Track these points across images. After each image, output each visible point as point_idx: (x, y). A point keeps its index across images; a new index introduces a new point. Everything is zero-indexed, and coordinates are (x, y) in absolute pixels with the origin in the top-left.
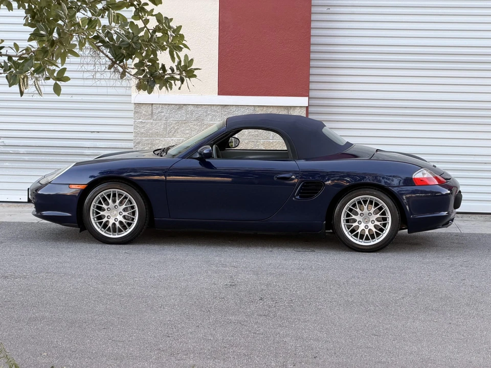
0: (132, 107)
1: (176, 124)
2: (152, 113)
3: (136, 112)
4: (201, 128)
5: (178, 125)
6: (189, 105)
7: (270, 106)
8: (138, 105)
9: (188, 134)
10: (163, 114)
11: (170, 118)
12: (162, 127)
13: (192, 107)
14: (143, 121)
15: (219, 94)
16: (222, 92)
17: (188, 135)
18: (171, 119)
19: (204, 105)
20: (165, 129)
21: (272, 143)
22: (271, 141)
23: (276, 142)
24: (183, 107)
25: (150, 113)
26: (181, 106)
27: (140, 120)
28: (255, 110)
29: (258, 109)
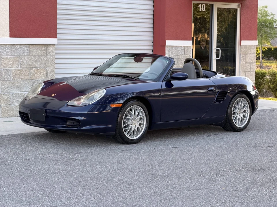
7: (37, 45)
15: (10, 37)
16: (12, 35)
19: (2, 44)
21: (39, 70)
22: (38, 68)
23: (40, 69)
28: (29, 47)
29: (31, 47)
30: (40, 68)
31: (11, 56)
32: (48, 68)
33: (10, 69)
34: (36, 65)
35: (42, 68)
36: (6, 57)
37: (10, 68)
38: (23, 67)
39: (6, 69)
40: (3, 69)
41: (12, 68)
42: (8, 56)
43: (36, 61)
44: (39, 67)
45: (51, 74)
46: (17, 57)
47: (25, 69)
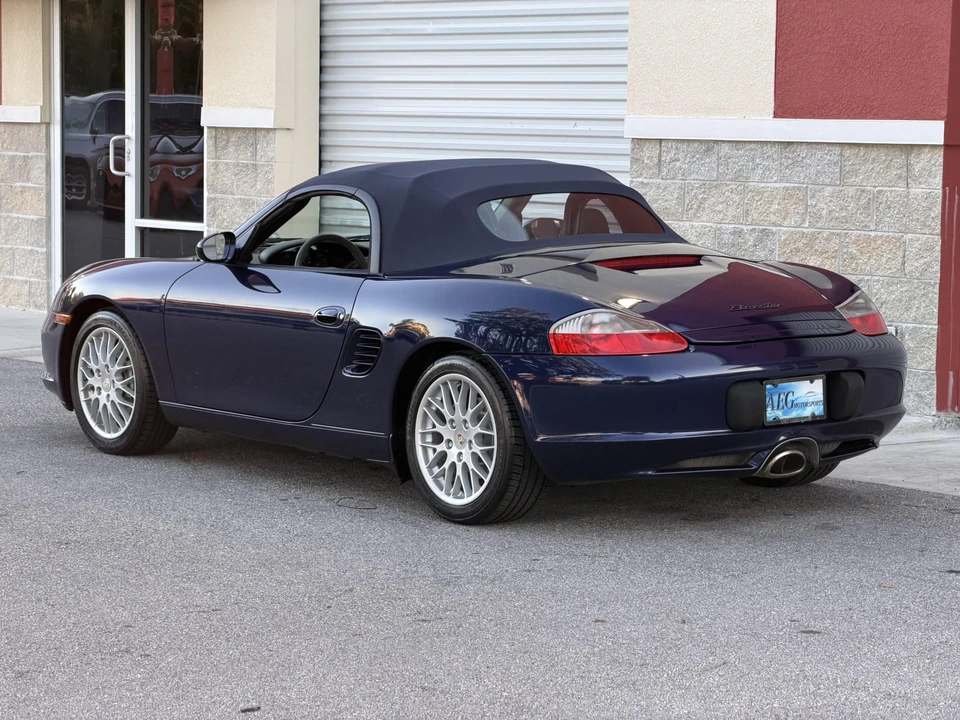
0: (627, 146)
1: (699, 188)
2: (660, 160)
3: (634, 161)
4: (744, 198)
5: (704, 192)
6: (723, 142)
7: (873, 145)
8: (638, 142)
9: (720, 212)
10: (678, 164)
11: (690, 174)
12: (676, 195)
13: (726, 149)
14: (645, 181)
15: (776, 115)
16: (783, 110)
17: (721, 216)
18: (692, 177)
19: (750, 142)
20: (681, 199)
21: (874, 239)
22: (873, 234)
24: (713, 147)
25: (656, 160)
26: (710, 145)
27: (640, 180)
28: (841, 155)
29: (847, 152)
30: (880, 234)
31: (777, 185)
32: (910, 236)
33: (774, 229)
34: (863, 222)
35: (887, 234)
36: (763, 185)
37: (774, 224)
38: (819, 225)
39: (761, 227)
40: (752, 227)
41: (781, 226)
42: (769, 185)
43: (867, 207)
44: (875, 230)
45: (922, 261)
46: (799, 189)
47: (826, 233)
